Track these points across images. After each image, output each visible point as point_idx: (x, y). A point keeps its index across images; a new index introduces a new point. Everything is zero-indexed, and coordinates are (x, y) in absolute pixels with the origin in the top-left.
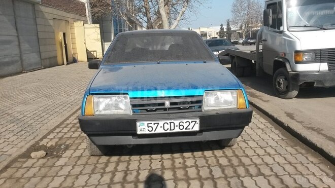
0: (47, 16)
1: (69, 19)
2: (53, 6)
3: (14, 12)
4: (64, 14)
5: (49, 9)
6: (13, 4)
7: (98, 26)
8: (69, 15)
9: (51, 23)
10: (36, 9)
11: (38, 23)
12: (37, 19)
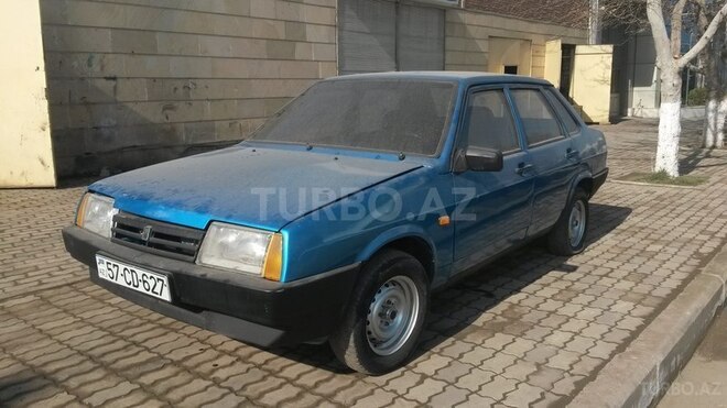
0: (472, 31)
1: (532, 37)
2: (495, 10)
3: (397, 28)
4: (522, 25)
5: (483, 16)
6: (397, 13)
7: (609, 48)
8: (534, 28)
9: (483, 46)
10: (448, 19)
11: (447, 47)
12: (447, 39)
